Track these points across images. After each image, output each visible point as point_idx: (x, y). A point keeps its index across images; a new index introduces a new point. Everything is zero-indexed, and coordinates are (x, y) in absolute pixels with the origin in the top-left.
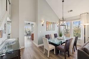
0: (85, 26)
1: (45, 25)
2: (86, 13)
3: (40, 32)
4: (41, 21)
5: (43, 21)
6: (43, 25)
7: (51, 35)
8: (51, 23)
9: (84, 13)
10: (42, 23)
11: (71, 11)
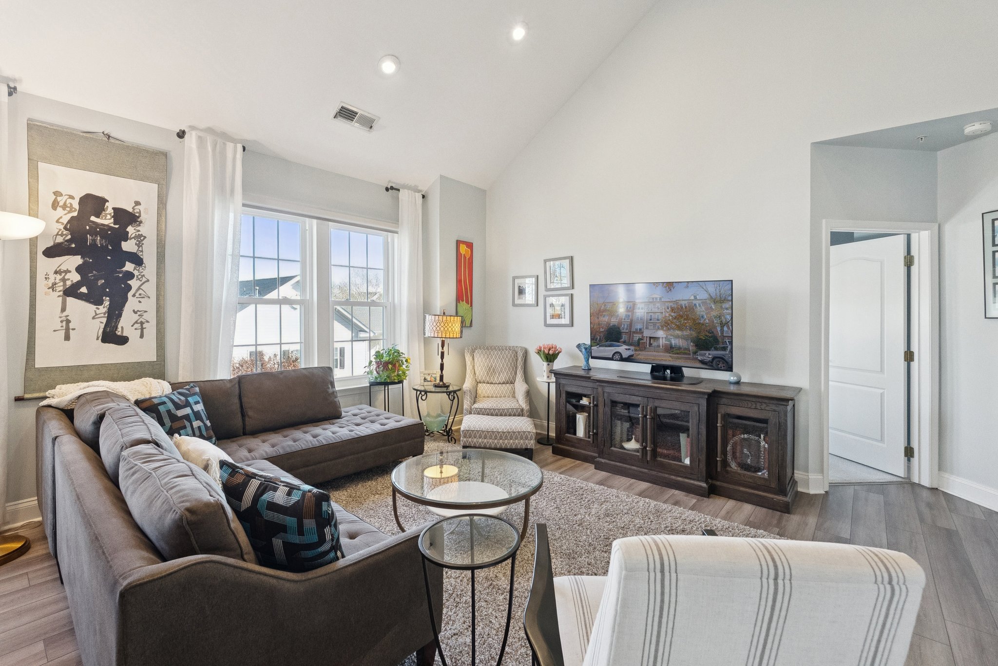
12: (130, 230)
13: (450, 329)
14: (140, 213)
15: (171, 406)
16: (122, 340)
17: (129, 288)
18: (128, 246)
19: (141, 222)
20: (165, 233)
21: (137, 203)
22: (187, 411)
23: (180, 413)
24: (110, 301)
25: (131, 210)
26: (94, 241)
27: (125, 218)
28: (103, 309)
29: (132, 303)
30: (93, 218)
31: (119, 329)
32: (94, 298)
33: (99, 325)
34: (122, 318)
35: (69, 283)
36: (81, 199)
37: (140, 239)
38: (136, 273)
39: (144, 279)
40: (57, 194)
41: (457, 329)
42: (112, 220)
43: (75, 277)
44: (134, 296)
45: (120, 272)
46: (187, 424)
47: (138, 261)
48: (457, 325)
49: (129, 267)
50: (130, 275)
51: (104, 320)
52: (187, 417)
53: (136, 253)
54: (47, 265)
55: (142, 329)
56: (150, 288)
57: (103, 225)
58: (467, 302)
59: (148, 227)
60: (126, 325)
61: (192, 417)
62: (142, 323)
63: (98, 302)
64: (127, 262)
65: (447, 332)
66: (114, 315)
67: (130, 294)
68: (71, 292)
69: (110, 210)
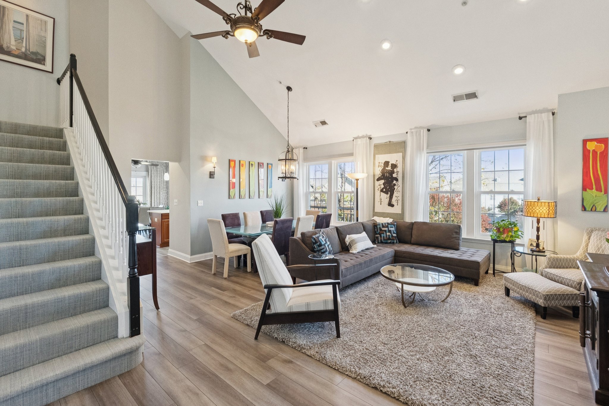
0: (357, 180)
1: (221, 174)
2: (366, 137)
3: (201, 203)
4: (204, 159)
5: (214, 160)
6: (212, 175)
7: (244, 214)
8: (250, 165)
9: (360, 135)
10: (209, 167)
11: (324, 123)
12: (395, 170)
13: (531, 211)
14: (397, 164)
15: (381, 226)
16: (392, 206)
17: (394, 189)
18: (394, 175)
19: (398, 167)
20: (405, 169)
21: (397, 161)
22: (386, 229)
23: (383, 229)
24: (390, 193)
25: (395, 164)
26: (387, 175)
27: (394, 166)
28: (388, 196)
29: (395, 194)
30: (386, 168)
31: (392, 202)
32: (386, 193)
33: (387, 201)
34: (393, 199)
35: (381, 188)
36: (384, 163)
37: (397, 172)
38: (396, 184)
39: (399, 186)
40: (379, 163)
41: (545, 211)
42: (391, 168)
43: (383, 186)
44: (396, 191)
45: (392, 184)
46: (385, 233)
47: (397, 180)
48: (545, 208)
49: (395, 182)
50: (395, 185)
51: (389, 199)
52: (385, 231)
53: (396, 178)
54: (377, 183)
55: (398, 202)
56: (400, 189)
57: (388, 170)
58: (599, 189)
59: (399, 169)
60: (394, 201)
61: (387, 231)
62: (398, 200)
63: (387, 194)
64: (394, 181)
65: (535, 213)
66: (391, 197)
67: (395, 191)
68: (382, 191)
69: (390, 165)
